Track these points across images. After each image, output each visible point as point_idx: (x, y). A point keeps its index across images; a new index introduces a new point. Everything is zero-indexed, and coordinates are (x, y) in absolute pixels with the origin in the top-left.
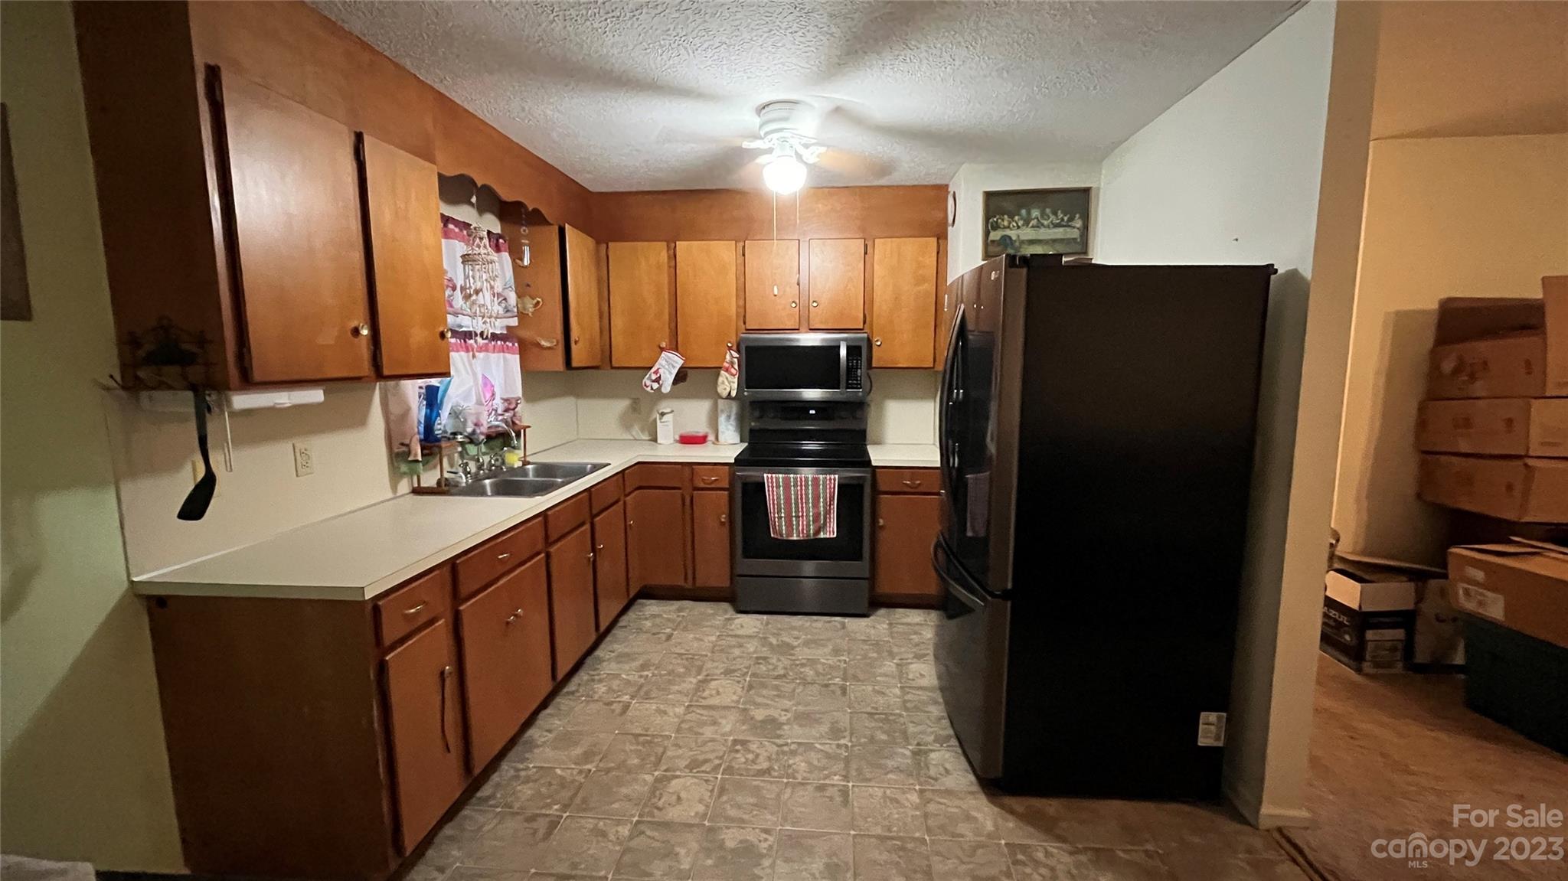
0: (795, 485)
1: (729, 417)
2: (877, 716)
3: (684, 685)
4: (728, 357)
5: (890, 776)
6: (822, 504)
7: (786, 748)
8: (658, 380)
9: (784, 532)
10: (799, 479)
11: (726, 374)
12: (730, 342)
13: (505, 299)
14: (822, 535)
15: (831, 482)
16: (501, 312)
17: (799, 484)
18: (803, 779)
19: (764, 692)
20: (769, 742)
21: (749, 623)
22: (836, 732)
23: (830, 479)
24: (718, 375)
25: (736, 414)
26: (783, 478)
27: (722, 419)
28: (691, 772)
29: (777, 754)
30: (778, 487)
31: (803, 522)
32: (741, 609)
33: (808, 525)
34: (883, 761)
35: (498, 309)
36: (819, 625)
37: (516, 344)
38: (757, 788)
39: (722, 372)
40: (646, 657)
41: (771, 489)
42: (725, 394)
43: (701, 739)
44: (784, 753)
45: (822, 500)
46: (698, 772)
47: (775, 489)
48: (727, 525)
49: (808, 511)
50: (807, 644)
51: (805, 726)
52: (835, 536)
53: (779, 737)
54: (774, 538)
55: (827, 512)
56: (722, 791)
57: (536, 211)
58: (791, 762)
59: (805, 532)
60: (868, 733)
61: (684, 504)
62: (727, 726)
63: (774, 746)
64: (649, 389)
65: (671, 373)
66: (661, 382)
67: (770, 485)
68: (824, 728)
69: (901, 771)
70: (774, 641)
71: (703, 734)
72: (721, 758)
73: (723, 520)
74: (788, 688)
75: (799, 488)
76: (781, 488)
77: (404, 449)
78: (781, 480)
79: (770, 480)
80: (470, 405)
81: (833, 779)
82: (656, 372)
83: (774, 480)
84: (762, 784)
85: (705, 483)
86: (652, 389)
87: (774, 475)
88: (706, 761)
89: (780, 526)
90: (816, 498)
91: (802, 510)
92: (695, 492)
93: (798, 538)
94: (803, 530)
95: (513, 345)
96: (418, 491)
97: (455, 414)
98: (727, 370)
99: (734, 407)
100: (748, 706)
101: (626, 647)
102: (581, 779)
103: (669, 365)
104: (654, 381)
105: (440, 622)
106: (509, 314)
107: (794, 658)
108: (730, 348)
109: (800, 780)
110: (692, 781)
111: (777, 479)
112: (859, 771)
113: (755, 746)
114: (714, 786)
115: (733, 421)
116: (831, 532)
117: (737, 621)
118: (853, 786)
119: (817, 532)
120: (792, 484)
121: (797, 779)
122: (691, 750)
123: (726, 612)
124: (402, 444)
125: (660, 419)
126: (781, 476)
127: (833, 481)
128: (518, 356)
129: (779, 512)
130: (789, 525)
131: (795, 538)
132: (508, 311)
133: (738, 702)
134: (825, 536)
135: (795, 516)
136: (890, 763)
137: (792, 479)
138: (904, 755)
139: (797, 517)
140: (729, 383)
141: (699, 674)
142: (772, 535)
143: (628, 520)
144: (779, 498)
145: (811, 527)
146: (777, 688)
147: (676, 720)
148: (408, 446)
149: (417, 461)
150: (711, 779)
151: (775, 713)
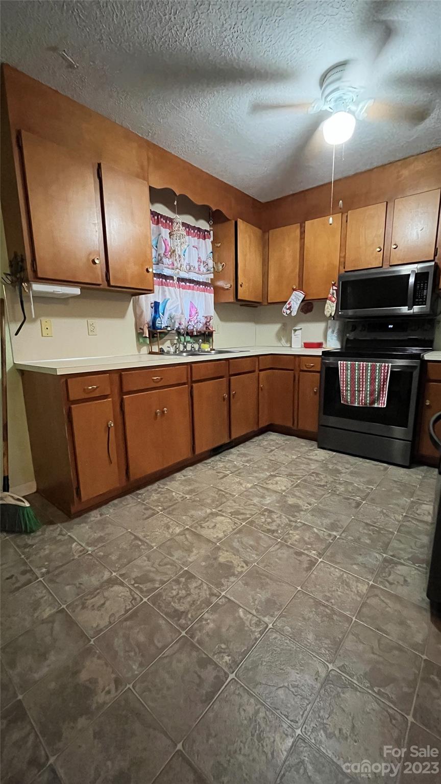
0: (359, 369)
1: (333, 331)
2: (372, 527)
3: (262, 475)
4: (331, 290)
5: (355, 567)
6: (377, 383)
7: (294, 524)
8: (289, 309)
9: (349, 400)
10: (361, 365)
11: (330, 302)
12: (333, 281)
13: (207, 264)
14: (376, 405)
15: (385, 368)
16: (205, 271)
17: (361, 368)
18: (290, 544)
19: (304, 491)
20: (285, 516)
21: (322, 454)
22: (333, 526)
23: (385, 366)
24: (325, 302)
25: (338, 329)
26: (351, 364)
27: (330, 331)
28: (231, 516)
29: (286, 525)
30: (347, 370)
31: (362, 395)
32: (321, 446)
33: (366, 397)
34: (356, 556)
35: (203, 269)
36: (367, 464)
37: (212, 288)
38: (260, 538)
39: (328, 301)
40: (252, 457)
41: (342, 371)
42: (328, 315)
43: (250, 502)
44: (290, 526)
45: (377, 380)
46: (235, 517)
47: (345, 371)
48: (318, 395)
49: (366, 388)
50: (352, 473)
51: (315, 516)
52: (385, 406)
53: (294, 516)
54: (343, 404)
55: (381, 390)
56: (240, 531)
57: (218, 211)
58: (291, 532)
59: (363, 401)
60: (357, 535)
61: (294, 380)
62: (268, 500)
63: (287, 520)
64: (285, 314)
65: (297, 304)
66: (291, 309)
67: (342, 368)
68: (327, 521)
69: (366, 567)
70: (330, 466)
71: (252, 500)
72: (252, 515)
73: (315, 391)
74: (320, 492)
75: (361, 371)
76: (349, 371)
77: (141, 331)
78: (349, 365)
79: (342, 365)
80: (177, 315)
81: (311, 552)
82: (289, 304)
83: (345, 365)
84: (263, 537)
85: (307, 368)
86: (286, 314)
87: (345, 362)
88: (243, 514)
89: (347, 395)
90: (373, 380)
91: (363, 386)
92: (301, 373)
93: (358, 405)
94: (362, 399)
95: (210, 288)
96: (151, 353)
97: (171, 318)
98: (330, 300)
99: (337, 324)
100: (288, 495)
101: (246, 450)
102: (180, 500)
103: (296, 300)
104: (288, 309)
105: (109, 399)
106: (209, 272)
107: (336, 478)
108: (334, 285)
109: (289, 544)
110: (228, 520)
111: (347, 365)
112: (333, 555)
113: (275, 516)
114: (237, 527)
115: (335, 334)
116: (382, 403)
117: (316, 452)
118: (321, 562)
119: (373, 402)
120: (357, 368)
121: (287, 543)
122: (240, 505)
123: (312, 446)
124: (141, 329)
125: (294, 333)
126: (349, 362)
127: (386, 368)
128: (213, 295)
129: (347, 386)
130: (353, 395)
131: (356, 405)
132: (208, 270)
133: (284, 491)
134: (378, 406)
135: (357, 390)
136: (360, 559)
137: (357, 365)
138: (376, 558)
139: (359, 391)
140: (330, 308)
141: (273, 471)
142: (342, 402)
143: (260, 384)
144: (347, 377)
145: (368, 398)
146: (314, 491)
147: (244, 489)
148: (142, 329)
149: (146, 337)
150: (239, 523)
151: (300, 502)
